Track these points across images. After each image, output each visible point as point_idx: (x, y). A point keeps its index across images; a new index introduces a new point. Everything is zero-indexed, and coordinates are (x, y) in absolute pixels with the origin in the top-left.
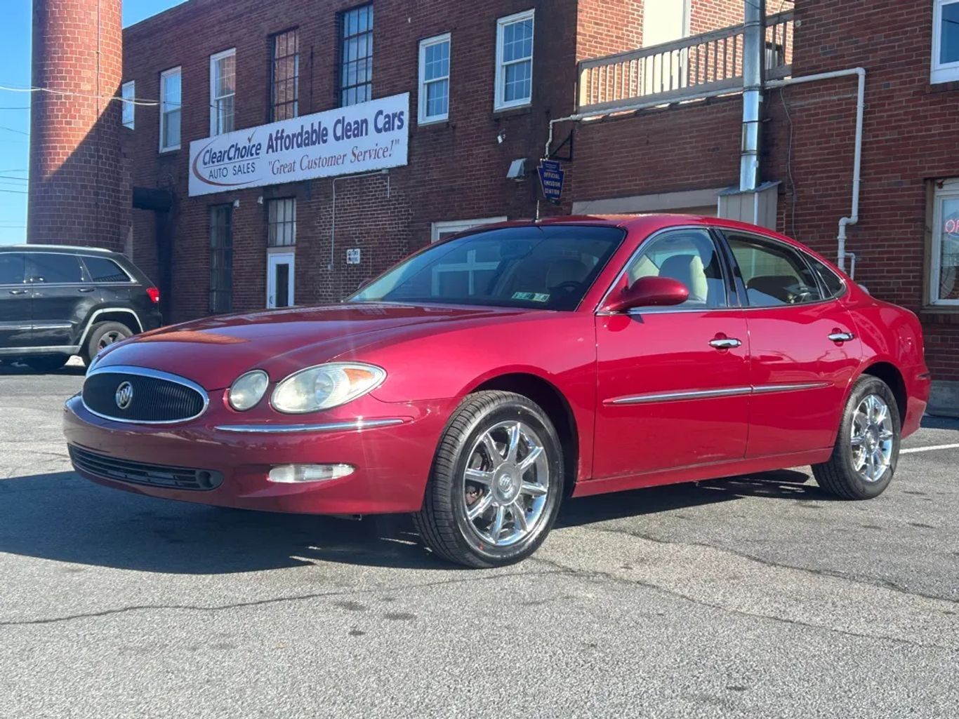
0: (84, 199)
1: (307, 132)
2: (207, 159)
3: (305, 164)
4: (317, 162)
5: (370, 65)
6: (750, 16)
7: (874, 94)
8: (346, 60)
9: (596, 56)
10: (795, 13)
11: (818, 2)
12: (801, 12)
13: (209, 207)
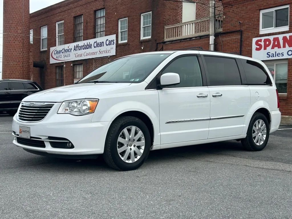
0: (19, 65)
1: (86, 45)
2: (55, 53)
3: (85, 54)
4: (89, 54)
5: (104, 26)
6: (211, 15)
7: (245, 37)
8: (97, 25)
9: (169, 25)
10: (224, 14)
11: (229, 11)
12: (225, 14)
13: (56, 67)
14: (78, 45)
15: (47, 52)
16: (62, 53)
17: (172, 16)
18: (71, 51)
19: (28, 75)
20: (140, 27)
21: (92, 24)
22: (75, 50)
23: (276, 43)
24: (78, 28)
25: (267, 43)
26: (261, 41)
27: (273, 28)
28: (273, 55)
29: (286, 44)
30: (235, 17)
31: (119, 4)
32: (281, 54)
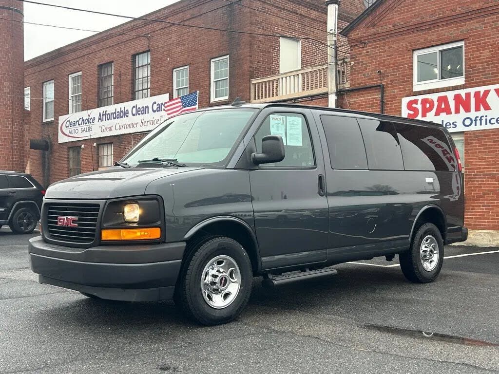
0: (6, 145)
1: (118, 112)
2: (67, 125)
3: (117, 127)
4: (124, 126)
5: (149, 80)
6: (330, 59)
7: (388, 96)
8: (137, 78)
9: (258, 77)
10: (351, 59)
11: (361, 54)
12: (354, 58)
13: (69, 148)
14: (106, 111)
15: (54, 124)
16: (79, 125)
17: (263, 63)
18: (93, 122)
19: (21, 162)
20: (210, 80)
21: (129, 77)
23: (443, 106)
24: (106, 84)
25: (428, 105)
26: (416, 102)
27: (437, 80)
29: (461, 107)
30: (371, 63)
31: (173, 44)
32: (451, 124)
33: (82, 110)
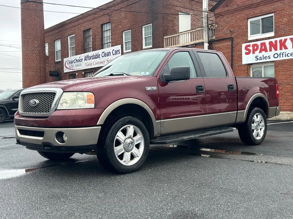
0: (37, 75)
1: (95, 55)
2: (68, 63)
3: (95, 64)
4: (98, 63)
5: (110, 38)
6: (205, 25)
7: (235, 43)
8: (104, 37)
9: (168, 35)
10: (216, 24)
11: (221, 21)
12: (217, 23)
13: (70, 75)
14: (88, 55)
15: (61, 63)
16: (74, 63)
17: (170, 27)
18: (82, 61)
20: (142, 37)
21: (100, 37)
22: (85, 60)
23: (263, 48)
24: (88, 41)
25: (256, 48)
26: (249, 46)
27: (260, 34)
28: (261, 58)
29: (272, 48)
30: (226, 26)
31: (122, 18)
32: (268, 57)
33: (76, 55)
